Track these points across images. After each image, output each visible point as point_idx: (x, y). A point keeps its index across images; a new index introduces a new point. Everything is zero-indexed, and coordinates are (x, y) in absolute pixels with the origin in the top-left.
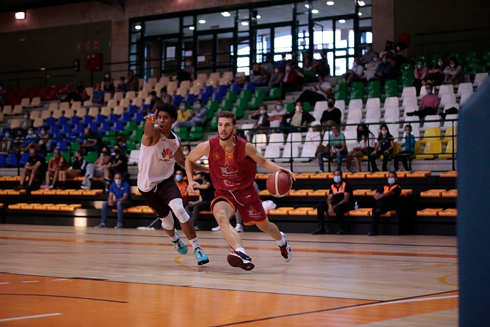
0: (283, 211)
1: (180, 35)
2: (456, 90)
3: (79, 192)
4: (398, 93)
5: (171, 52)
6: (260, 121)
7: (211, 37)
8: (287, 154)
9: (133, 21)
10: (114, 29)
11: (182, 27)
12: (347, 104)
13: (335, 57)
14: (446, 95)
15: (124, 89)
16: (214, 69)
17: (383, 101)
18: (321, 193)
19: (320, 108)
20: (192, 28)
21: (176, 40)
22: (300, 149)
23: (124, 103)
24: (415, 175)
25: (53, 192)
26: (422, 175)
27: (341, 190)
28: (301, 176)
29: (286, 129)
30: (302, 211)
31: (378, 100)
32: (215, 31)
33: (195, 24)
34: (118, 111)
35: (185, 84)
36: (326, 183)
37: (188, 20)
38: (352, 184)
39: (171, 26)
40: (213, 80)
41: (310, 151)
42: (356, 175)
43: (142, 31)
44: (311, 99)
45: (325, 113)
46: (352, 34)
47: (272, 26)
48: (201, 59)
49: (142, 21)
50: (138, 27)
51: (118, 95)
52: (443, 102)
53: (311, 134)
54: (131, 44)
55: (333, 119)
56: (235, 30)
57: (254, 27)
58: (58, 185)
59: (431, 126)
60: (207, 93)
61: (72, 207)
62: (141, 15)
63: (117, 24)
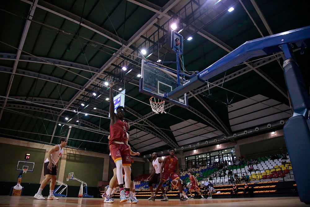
0: (222, 193)
1: (195, 160)
2: (257, 166)
3: (177, 192)
4: (244, 167)
5: (194, 163)
6: (214, 175)
7: (201, 160)
8: (221, 181)
9: (185, 157)
10: (182, 159)
11: (195, 158)
12: (233, 170)
13: (228, 162)
14: (255, 167)
15: (185, 171)
16: (203, 166)
17: (241, 169)
18: (231, 189)
19: (227, 172)
20: (198, 158)
21: (194, 161)
22: (224, 180)
23: (185, 173)
24: (252, 184)
25: (172, 192)
26: (253, 183)
27: (235, 188)
28: (225, 186)
29: (220, 176)
30: (227, 193)
31: (240, 169)
32: (202, 158)
33: (198, 157)
34: (184, 175)
35: (197, 169)
36: (232, 187)
37: (197, 156)
38: (238, 187)
39: (193, 158)
40: (203, 168)
41: (226, 180)
42: (238, 185)
43: (187, 159)
44: (225, 170)
45: (229, 172)
46: (231, 157)
47: (214, 156)
48: (200, 164)
49: (187, 157)
50: (186, 159)
51: (184, 172)
52: (254, 168)
53: (226, 176)
54: (185, 162)
55: (230, 173)
56: (206, 158)
57: (210, 157)
58: (173, 190)
59: (253, 173)
60: (202, 171)
61: (176, 195)
62: (187, 156)
63: (182, 158)
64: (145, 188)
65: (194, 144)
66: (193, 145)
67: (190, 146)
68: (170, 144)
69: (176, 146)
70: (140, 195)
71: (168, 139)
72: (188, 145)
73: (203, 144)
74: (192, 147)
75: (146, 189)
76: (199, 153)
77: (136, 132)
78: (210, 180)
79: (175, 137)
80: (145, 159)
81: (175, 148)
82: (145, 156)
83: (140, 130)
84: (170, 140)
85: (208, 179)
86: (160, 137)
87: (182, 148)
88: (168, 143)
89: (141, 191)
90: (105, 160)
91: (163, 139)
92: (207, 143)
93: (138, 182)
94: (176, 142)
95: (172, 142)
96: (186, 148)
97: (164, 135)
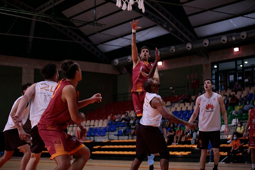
1: (236, 69)
3: (190, 146)
5: (232, 78)
7: (251, 69)
9: (213, 64)
10: (204, 68)
11: (236, 65)
16: (253, 85)
20: (241, 66)
21: (234, 72)
25: (178, 146)
32: (253, 67)
33: (243, 64)
35: (239, 93)
37: (239, 62)
39: (231, 65)
40: (252, 90)
43: (218, 68)
48: (246, 80)
49: (217, 63)
50: (216, 67)
54: (212, 74)
61: (187, 153)
62: (217, 60)
63: (206, 65)
64: (118, 135)
65: (235, 34)
66: (232, 37)
67: (225, 38)
68: (176, 33)
69: (190, 37)
70: (107, 152)
71: (172, 21)
74: (230, 40)
75: (120, 137)
76: (245, 55)
77: (94, 6)
79: (189, 18)
80: (118, 68)
81: (187, 42)
82: (117, 61)
84: (177, 25)
86: (153, 17)
87: (206, 44)
88: (171, 29)
89: (109, 143)
90: (24, 71)
91: (159, 21)
93: (101, 121)
94: (191, 28)
95: (181, 29)
96: (214, 42)
97: (163, 12)
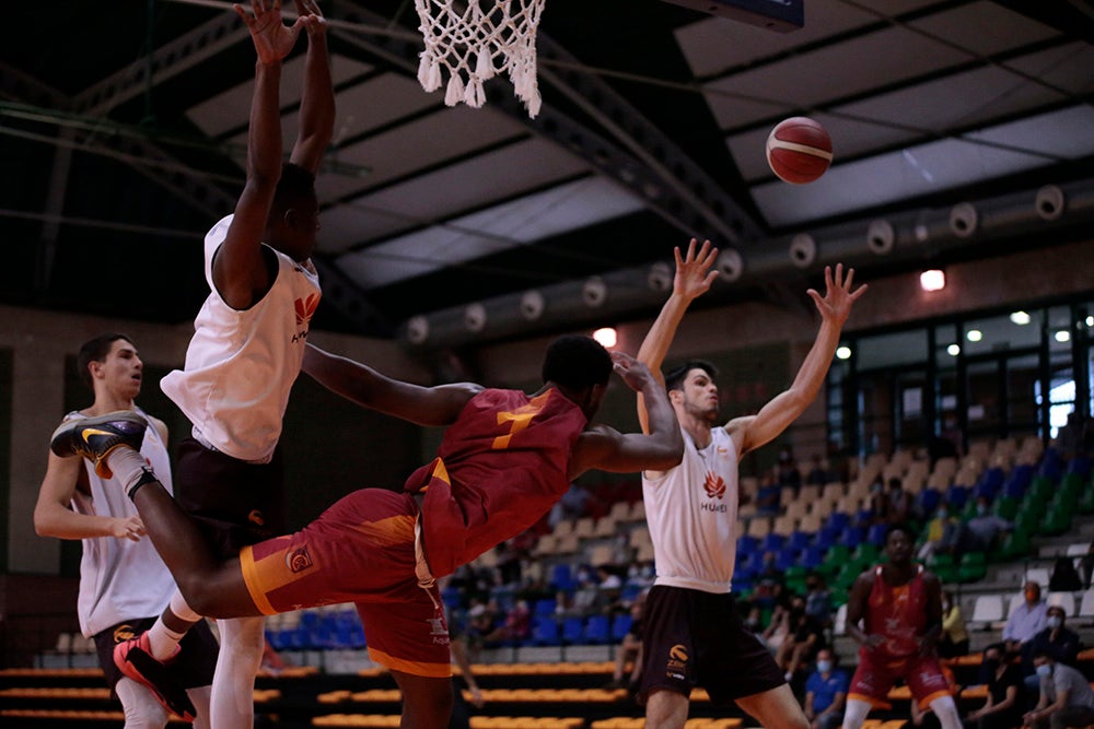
1: (930, 366)
5: (912, 401)
7: (993, 366)
10: (795, 357)
11: (933, 347)
15: (820, 479)
20: (954, 350)
21: (921, 375)
23: (821, 508)
32: (1002, 354)
33: (960, 341)
34: (810, 525)
35: (945, 465)
37: (945, 332)
39: (911, 347)
40: (1001, 455)
43: (852, 359)
48: (976, 413)
49: (852, 337)
51: (807, 492)
54: (829, 387)
56: (1043, 349)
57: (1082, 343)
60: (992, 483)
63: (803, 347)
65: (926, 213)
66: (912, 226)
67: (882, 231)
68: (676, 206)
69: (737, 226)
71: (659, 154)
72: (856, 225)
73: (1009, 213)
74: (905, 238)
76: (968, 304)
78: (1055, 586)
80: (426, 355)
82: (420, 327)
83: (363, 68)
84: (679, 172)
85: (1040, 576)
86: (576, 139)
87: (801, 255)
88: (652, 191)
90: (21, 366)
91: (603, 153)
92: (1048, 207)
94: (737, 187)
95: (699, 190)
96: (836, 249)
97: (617, 117)
